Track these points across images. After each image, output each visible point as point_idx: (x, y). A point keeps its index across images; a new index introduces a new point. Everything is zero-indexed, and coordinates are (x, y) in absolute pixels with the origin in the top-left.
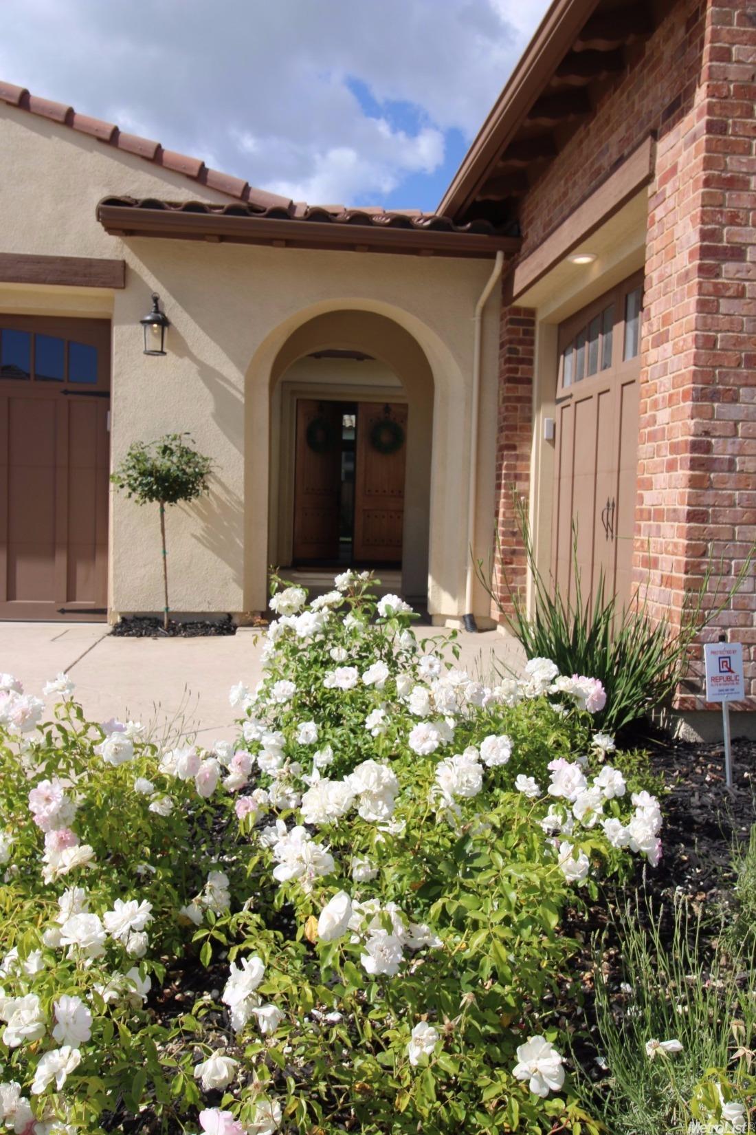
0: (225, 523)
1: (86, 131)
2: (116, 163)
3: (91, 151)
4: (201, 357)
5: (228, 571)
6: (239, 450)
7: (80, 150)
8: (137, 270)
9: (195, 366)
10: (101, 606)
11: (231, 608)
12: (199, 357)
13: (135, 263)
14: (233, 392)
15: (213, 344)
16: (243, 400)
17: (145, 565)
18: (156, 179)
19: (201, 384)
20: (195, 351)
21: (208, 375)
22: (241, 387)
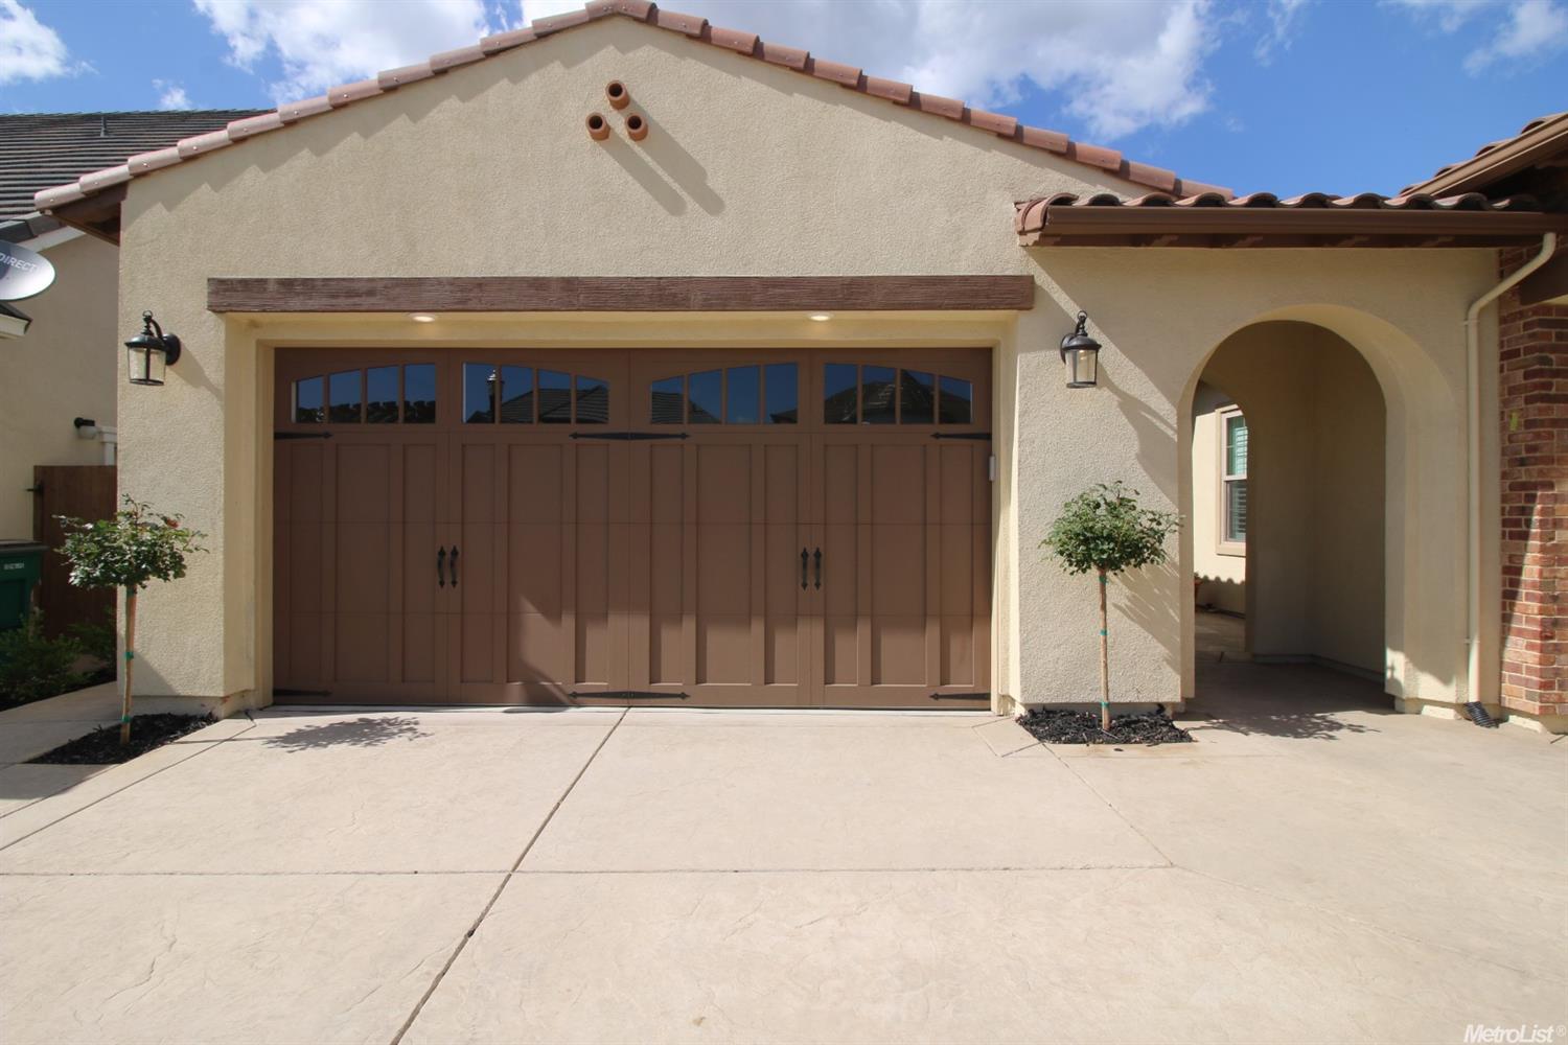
0: (1156, 591)
1: (987, 127)
2: (1019, 162)
3: (988, 150)
4: (1123, 387)
5: (1161, 650)
6: (1172, 499)
7: (978, 150)
8: (1045, 287)
9: (1116, 398)
10: (982, 691)
11: (1164, 699)
12: (1121, 387)
13: (1043, 279)
14: (1163, 427)
15: (1137, 370)
16: (1175, 438)
17: (1059, 646)
18: (1065, 177)
19: (1124, 420)
20: (1116, 380)
21: (1131, 407)
22: (1173, 420)
